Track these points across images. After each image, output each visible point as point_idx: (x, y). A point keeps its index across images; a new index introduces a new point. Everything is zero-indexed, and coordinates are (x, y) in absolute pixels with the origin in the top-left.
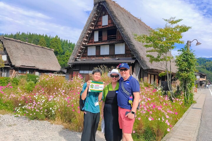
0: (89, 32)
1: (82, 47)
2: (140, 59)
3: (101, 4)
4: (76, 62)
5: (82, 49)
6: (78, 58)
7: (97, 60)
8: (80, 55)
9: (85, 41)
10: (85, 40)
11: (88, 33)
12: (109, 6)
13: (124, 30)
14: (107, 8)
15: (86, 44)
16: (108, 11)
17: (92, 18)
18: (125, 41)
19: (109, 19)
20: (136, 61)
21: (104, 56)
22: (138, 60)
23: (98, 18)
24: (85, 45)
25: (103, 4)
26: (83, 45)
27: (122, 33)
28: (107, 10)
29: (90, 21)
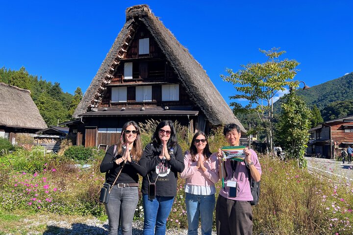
0: (116, 63)
1: (102, 88)
2: (208, 110)
3: (140, 19)
4: (89, 113)
5: (101, 91)
6: (93, 106)
7: (129, 109)
8: (97, 101)
9: (107, 78)
10: (108, 76)
11: (114, 65)
12: (153, 24)
13: (180, 63)
14: (149, 26)
15: (109, 82)
16: (152, 32)
17: (123, 41)
18: (182, 80)
19: (150, 45)
20: (201, 113)
21: (142, 104)
22: (204, 111)
23: (131, 41)
24: (107, 84)
25: (143, 20)
26: (104, 85)
27: (177, 67)
28: (150, 30)
29: (119, 45)
